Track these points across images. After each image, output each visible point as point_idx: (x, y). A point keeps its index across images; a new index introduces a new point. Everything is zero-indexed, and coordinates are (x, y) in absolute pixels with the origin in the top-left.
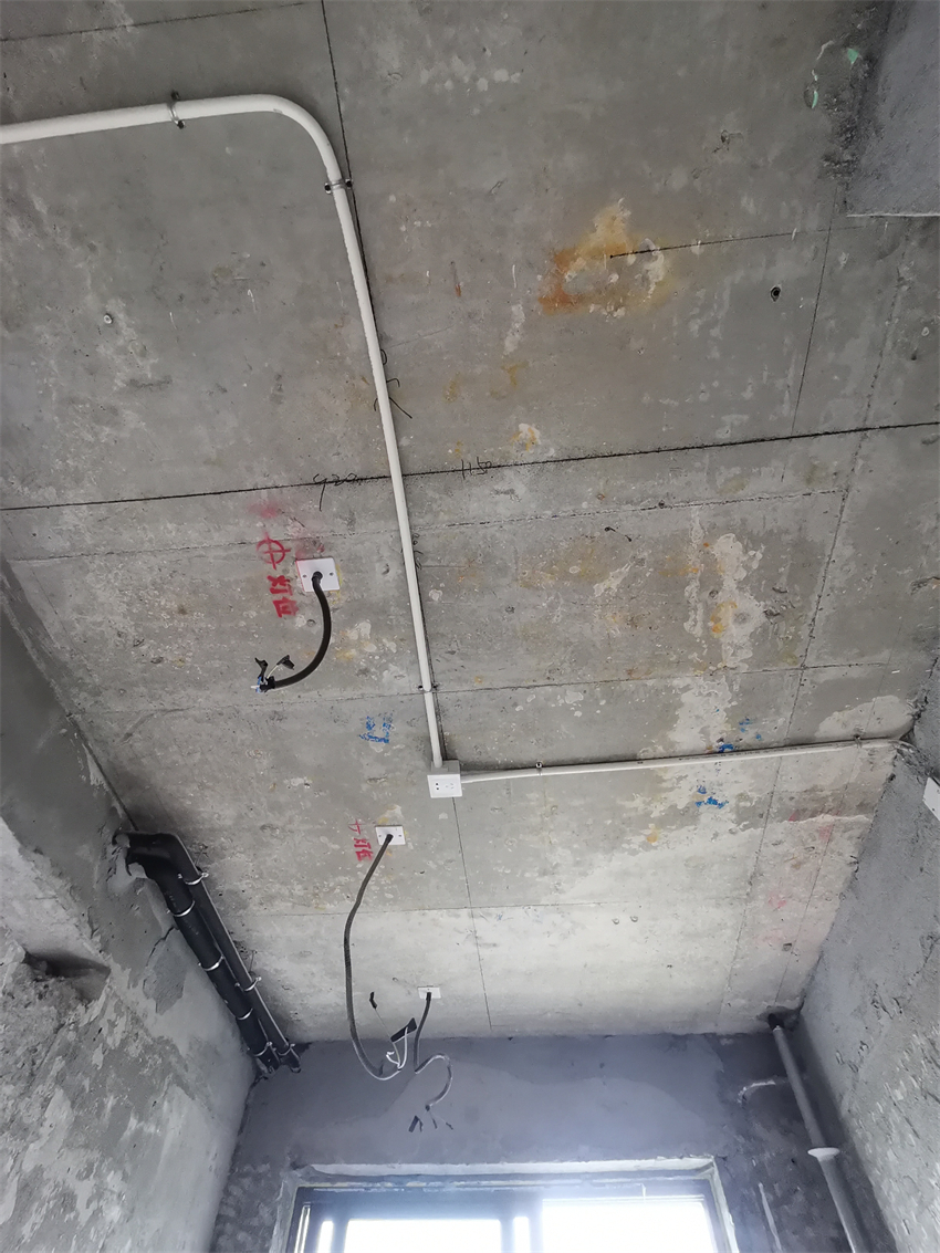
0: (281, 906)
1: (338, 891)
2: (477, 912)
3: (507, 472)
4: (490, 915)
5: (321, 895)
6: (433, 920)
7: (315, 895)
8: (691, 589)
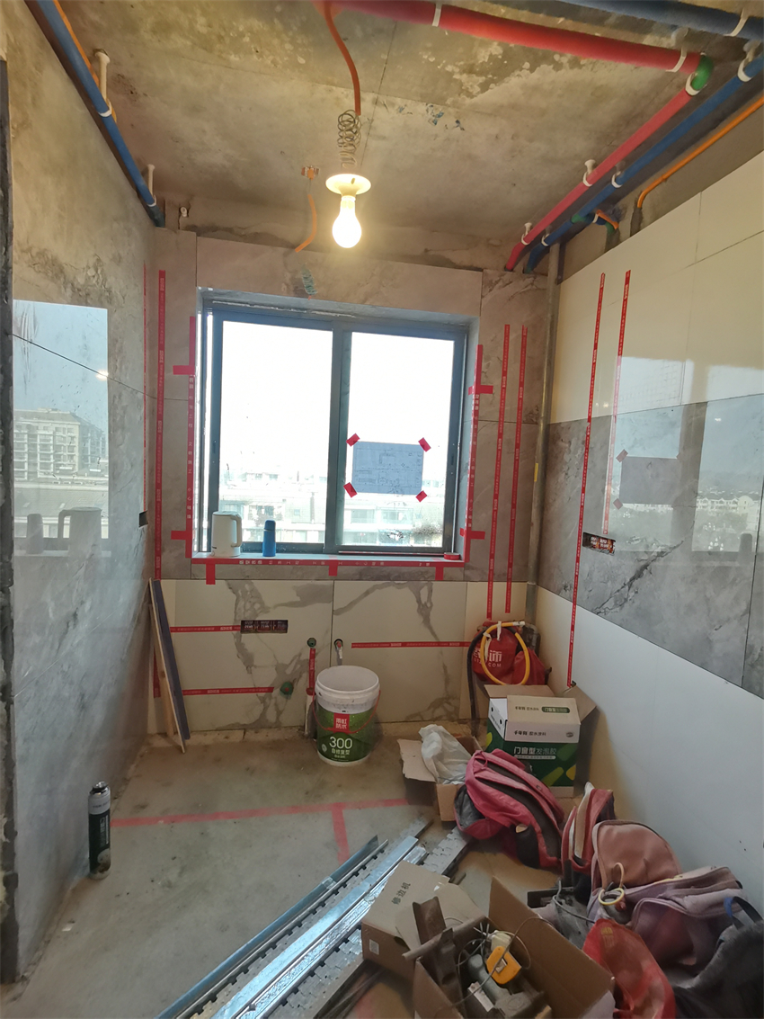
0: (178, 42)
1: (247, 39)
2: (383, 99)
4: (393, 105)
5: (227, 40)
6: (337, 99)
7: (220, 38)
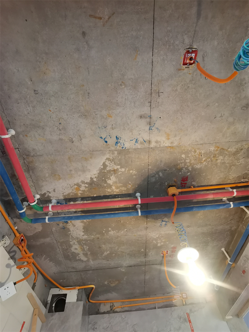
3: (127, 266)
8: (89, 253)
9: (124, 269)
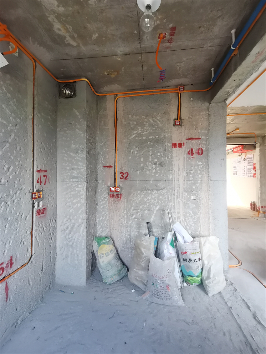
9: (119, 58)
